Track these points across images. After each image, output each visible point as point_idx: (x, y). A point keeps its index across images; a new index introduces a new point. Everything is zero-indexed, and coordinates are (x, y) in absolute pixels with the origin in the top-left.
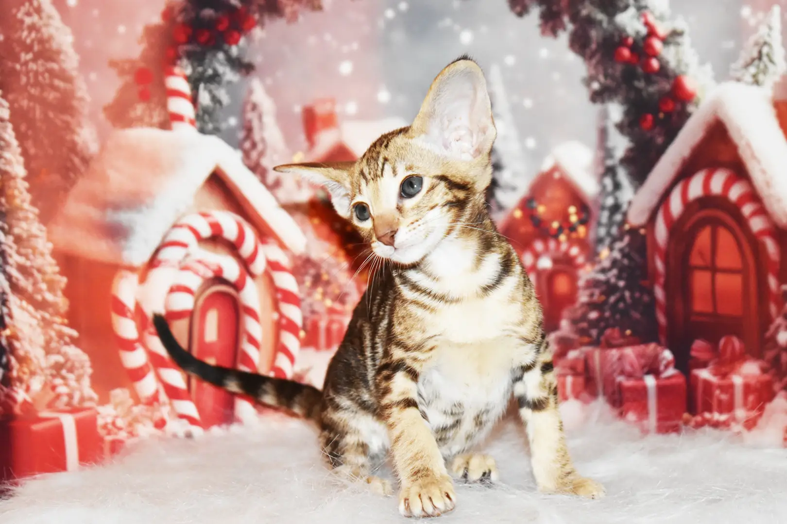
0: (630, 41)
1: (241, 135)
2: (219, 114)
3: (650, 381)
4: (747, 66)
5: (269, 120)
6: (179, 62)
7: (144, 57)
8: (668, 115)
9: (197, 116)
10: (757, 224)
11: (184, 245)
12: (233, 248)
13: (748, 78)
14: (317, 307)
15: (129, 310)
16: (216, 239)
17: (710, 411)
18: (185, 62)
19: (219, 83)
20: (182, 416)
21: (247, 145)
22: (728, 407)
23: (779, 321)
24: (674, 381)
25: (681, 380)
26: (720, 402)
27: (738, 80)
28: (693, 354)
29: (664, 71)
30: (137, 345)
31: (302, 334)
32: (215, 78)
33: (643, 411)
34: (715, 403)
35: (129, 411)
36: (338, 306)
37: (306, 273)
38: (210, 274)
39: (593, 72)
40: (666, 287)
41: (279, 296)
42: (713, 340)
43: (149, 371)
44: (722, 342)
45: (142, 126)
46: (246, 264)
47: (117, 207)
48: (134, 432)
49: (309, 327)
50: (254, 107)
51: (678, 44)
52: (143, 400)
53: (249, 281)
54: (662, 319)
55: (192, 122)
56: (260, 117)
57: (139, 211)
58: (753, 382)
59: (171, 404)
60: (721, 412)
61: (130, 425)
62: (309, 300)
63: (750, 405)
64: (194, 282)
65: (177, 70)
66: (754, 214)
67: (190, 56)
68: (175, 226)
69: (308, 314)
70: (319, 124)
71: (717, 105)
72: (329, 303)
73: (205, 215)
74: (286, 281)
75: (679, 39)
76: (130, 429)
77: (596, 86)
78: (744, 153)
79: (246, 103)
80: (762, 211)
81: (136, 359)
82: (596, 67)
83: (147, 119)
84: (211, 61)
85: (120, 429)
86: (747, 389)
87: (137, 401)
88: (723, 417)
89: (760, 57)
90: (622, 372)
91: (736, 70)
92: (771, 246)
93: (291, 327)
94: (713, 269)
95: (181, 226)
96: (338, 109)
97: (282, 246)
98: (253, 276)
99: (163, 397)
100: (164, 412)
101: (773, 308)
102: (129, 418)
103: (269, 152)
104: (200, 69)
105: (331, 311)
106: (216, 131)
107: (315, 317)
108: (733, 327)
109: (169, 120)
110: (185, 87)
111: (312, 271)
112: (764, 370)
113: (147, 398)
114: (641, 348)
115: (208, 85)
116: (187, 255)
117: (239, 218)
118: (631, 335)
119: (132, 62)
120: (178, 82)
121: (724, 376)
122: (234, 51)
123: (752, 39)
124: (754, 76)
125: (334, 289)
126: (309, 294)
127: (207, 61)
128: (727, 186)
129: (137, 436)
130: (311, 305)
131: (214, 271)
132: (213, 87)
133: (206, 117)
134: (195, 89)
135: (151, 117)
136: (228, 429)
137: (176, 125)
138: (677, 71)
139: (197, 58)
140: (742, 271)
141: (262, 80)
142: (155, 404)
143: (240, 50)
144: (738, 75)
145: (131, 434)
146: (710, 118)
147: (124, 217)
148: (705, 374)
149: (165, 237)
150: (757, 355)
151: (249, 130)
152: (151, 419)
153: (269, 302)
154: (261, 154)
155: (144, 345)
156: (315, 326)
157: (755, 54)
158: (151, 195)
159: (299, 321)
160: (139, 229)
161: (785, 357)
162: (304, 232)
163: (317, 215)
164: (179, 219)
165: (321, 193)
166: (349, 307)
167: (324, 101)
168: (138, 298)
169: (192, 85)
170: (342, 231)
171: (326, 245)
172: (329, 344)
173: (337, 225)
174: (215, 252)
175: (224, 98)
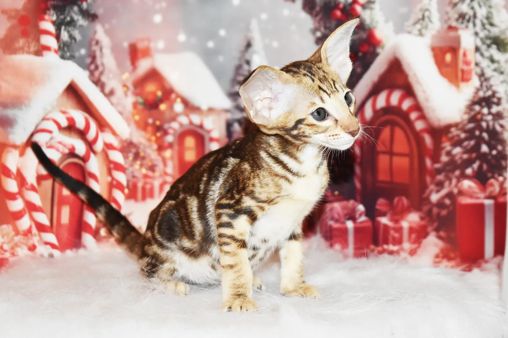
0: (341, 6)
1: (88, 60)
2: (74, 46)
3: (350, 225)
4: (415, 23)
5: (107, 51)
6: (48, 12)
7: (25, 8)
8: (365, 54)
9: (60, 47)
10: (419, 125)
11: (50, 132)
12: (82, 134)
13: (416, 32)
14: (137, 174)
15: (13, 174)
16: (71, 128)
17: (387, 243)
18: (52, 12)
19: (75, 26)
20: (46, 243)
21: (92, 67)
22: (399, 242)
23: (432, 187)
24: (365, 224)
25: (369, 224)
26: (394, 238)
27: (410, 33)
28: (378, 207)
29: (362, 26)
30: (18, 196)
31: (126, 191)
32: (72, 23)
33: (345, 244)
34: (390, 239)
35: (12, 239)
36: (150, 173)
37: (130, 152)
38: (67, 151)
39: (317, 25)
40: (361, 165)
41: (112, 166)
42: (390, 199)
43: (25, 213)
44: (396, 200)
45: (23, 53)
46: (90, 145)
47: (5, 106)
48: (15, 254)
49: (131, 186)
50: (97, 43)
51: (371, 9)
52: (22, 233)
53: (92, 155)
54: (358, 185)
55: (56, 52)
56: (101, 49)
57: (20, 109)
58: (414, 226)
59: (40, 236)
60: (394, 244)
61: (12, 248)
62: (131, 169)
63: (413, 240)
64: (56, 156)
65: (47, 17)
66: (418, 119)
67: (55, 8)
68: (44, 119)
69: (130, 178)
70: (139, 55)
71: (396, 48)
72: (144, 171)
73: (64, 113)
74: (117, 157)
75: (372, 6)
76: (12, 251)
77: (319, 34)
78: (412, 79)
79: (91, 40)
80: (423, 117)
81: (17, 205)
82: (319, 22)
83: (26, 49)
84: (69, 12)
85: (6, 251)
86: (411, 230)
87: (17, 233)
88: (395, 248)
89: (423, 18)
90: (332, 219)
91: (408, 26)
92: (428, 140)
93: (119, 186)
94: (391, 154)
95: (48, 119)
96: (152, 45)
97: (114, 133)
98: (94, 153)
99: (34, 230)
100: (35, 240)
101: (428, 179)
102: (12, 244)
103: (106, 73)
104: (62, 17)
105: (146, 176)
106: (72, 58)
107: (135, 180)
108: (402, 190)
109: (41, 50)
111: (134, 150)
112: (422, 218)
113: (24, 231)
114: (344, 203)
115: (67, 27)
116: (52, 138)
117: (87, 115)
118: (338, 195)
119: (17, 11)
120: (47, 25)
121: (396, 221)
122: (85, 5)
123: (419, 7)
124: (420, 31)
125: (148, 162)
126: (132, 165)
127: (67, 12)
128: (401, 100)
129: (17, 255)
130: (132, 172)
131: (69, 149)
132: (70, 29)
133: (66, 49)
134: (58, 29)
135: (29, 47)
136: (77, 252)
137: (45, 53)
138: (371, 26)
139: (60, 9)
140: (409, 155)
141: (103, 26)
142: (29, 235)
143: (88, 5)
144: (409, 29)
145: (13, 254)
146: (391, 57)
147: (10, 113)
148: (384, 220)
149: (37, 126)
150: (418, 209)
151: (94, 58)
152: (26, 244)
153: (105, 170)
154: (102, 73)
155: (23, 197)
156: (135, 186)
157: (420, 16)
158: (28, 98)
159: (124, 183)
160: (20, 121)
161: (435, 210)
162: (129, 125)
163: (137, 114)
164: (47, 114)
165: (140, 100)
166: (157, 174)
167: (142, 40)
168: (19, 166)
169: (56, 27)
170: (154, 124)
171: (143, 133)
172: (144, 198)
173: (150, 121)
174: (70, 136)
175: (78, 36)
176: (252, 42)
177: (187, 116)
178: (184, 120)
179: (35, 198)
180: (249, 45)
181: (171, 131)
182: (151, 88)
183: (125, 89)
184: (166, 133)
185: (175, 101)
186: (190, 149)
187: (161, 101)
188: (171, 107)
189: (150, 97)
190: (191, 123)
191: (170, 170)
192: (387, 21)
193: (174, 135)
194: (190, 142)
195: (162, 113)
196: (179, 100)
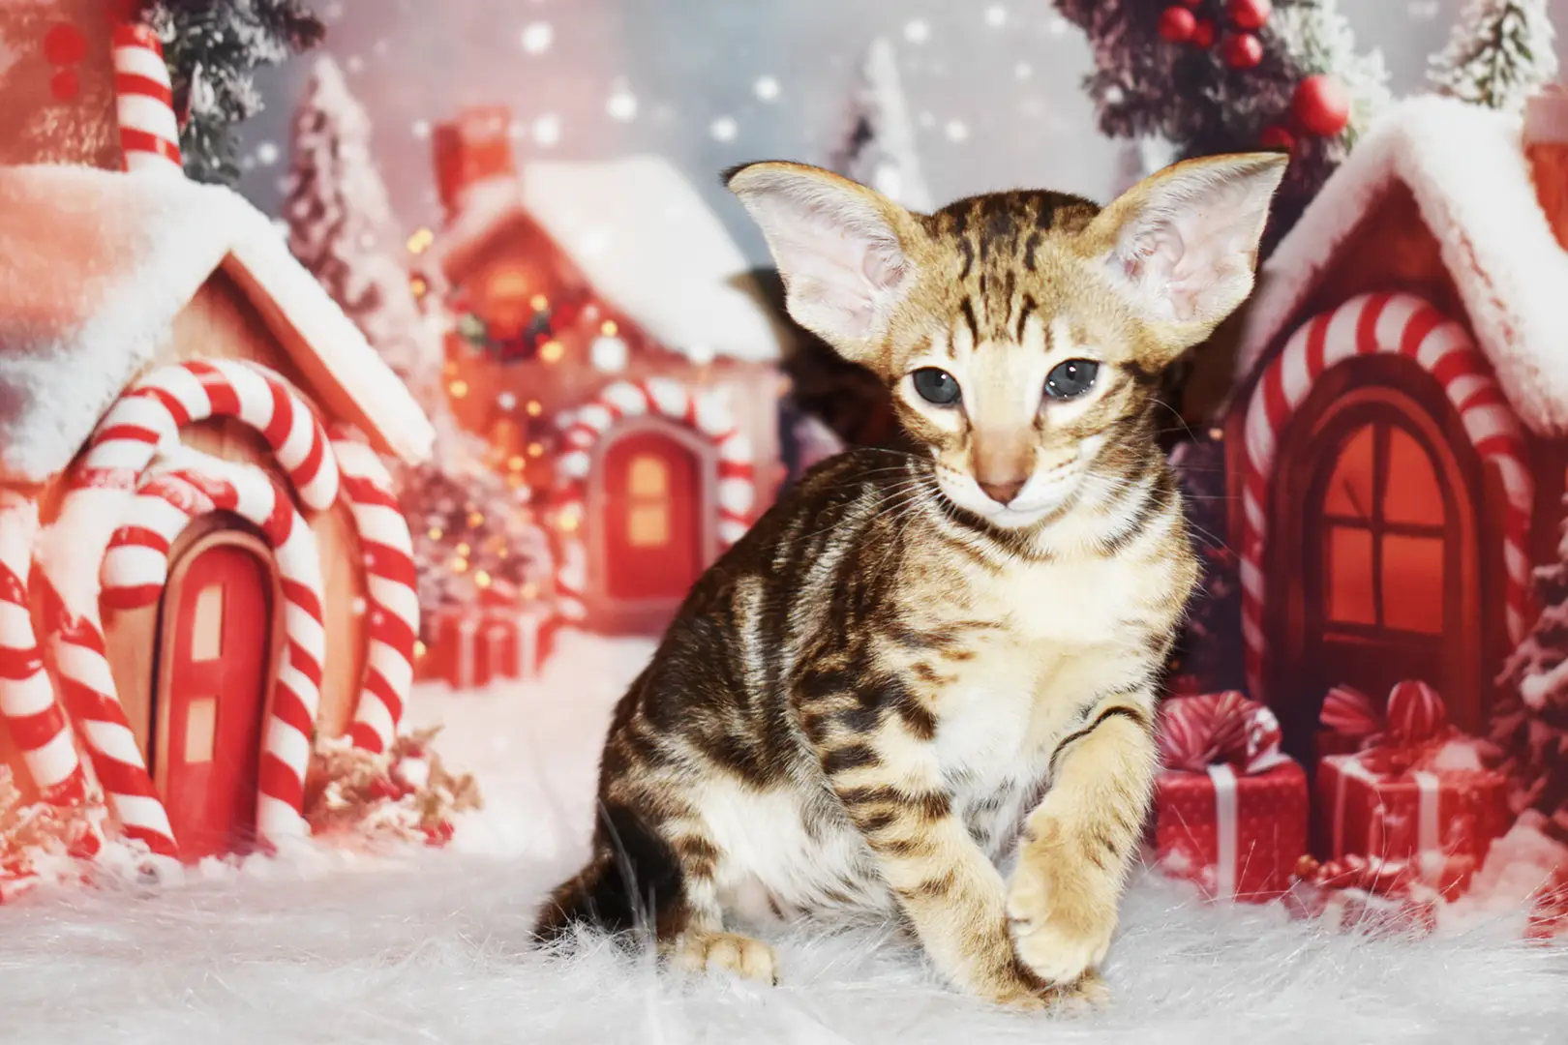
1: (288, 185)
2: (236, 133)
3: (1223, 779)
4: (1467, 59)
5: (354, 152)
6: (147, 14)
9: (185, 138)
10: (1481, 424)
11: (151, 437)
12: (263, 446)
13: (1469, 89)
14: (455, 589)
15: (18, 583)
16: (223, 423)
17: (1362, 853)
18: (161, 13)
19: (240, 64)
20: (133, 832)
21: (302, 209)
22: (1405, 844)
23: (1527, 648)
24: (1278, 780)
25: (1295, 779)
26: (1386, 831)
27: (1446, 91)
28: (1327, 718)
29: (1273, 66)
30: (34, 663)
31: (419, 649)
32: (230, 52)
33: (1204, 849)
34: (1373, 835)
35: (12, 817)
36: (504, 588)
37: (432, 511)
38: (207, 505)
39: (1108, 64)
40: (1265, 564)
41: (369, 560)
42: (1372, 690)
43: (62, 725)
44: (1394, 694)
45: (57, 161)
46: (291, 484)
48: (22, 866)
49: (435, 633)
50: (321, 122)
52: (46, 792)
53: (298, 522)
54: (1255, 637)
55: (173, 153)
56: (334, 146)
57: (46, 355)
58: (1462, 790)
59: (108, 803)
60: (1386, 854)
61: (13, 848)
62: (436, 572)
63: (1453, 843)
64: (169, 523)
65: (142, 32)
66: (1474, 401)
68: (126, 392)
69: (433, 605)
70: (470, 167)
71: (1395, 146)
72: (483, 579)
73: (197, 368)
74: (385, 526)
76: (11, 859)
77: (1114, 95)
78: (1454, 258)
79: (299, 113)
80: (1493, 394)
81: (30, 696)
82: (1114, 52)
83: (68, 144)
84: (221, 15)
86: (1449, 802)
87: (31, 793)
88: (1391, 868)
89: (1497, 43)
91: (1440, 69)
92: (1511, 474)
93: (395, 633)
94: (1378, 526)
95: (142, 392)
96: (516, 132)
97: (378, 445)
98: (307, 512)
99: (92, 786)
100: (95, 819)
101: (1513, 619)
102: (12, 833)
103: (352, 227)
104: (197, 30)
105: (488, 598)
106: (228, 175)
107: (451, 611)
108: (1417, 660)
109: (121, 147)
110: (158, 70)
111: (446, 505)
112: (1489, 762)
113: (53, 788)
114: (1201, 702)
115: (214, 67)
116: (154, 460)
117: (278, 378)
119: (38, 11)
120: (144, 61)
121: (1397, 772)
124: (1482, 83)
125: (496, 549)
126: (438, 559)
127: (212, 13)
128: (1414, 334)
129: (31, 874)
130: (441, 583)
131: (215, 499)
132: (223, 73)
133: (206, 142)
134: (182, 76)
135: (79, 138)
136: (239, 866)
137: (135, 157)
138: (1306, 67)
140: (1444, 532)
141: (342, 64)
142: (75, 801)
144: (1447, 79)
145: (15, 870)
146: (1379, 178)
147: (12, 367)
148: (1351, 766)
149: (103, 418)
150: (1475, 728)
151: (307, 175)
152: (62, 835)
153: (344, 573)
154: (335, 231)
155: (51, 666)
156: (450, 632)
157: (1486, 34)
158: (72, 317)
159: (413, 621)
160: (42, 396)
161: (1538, 733)
162: (429, 416)
163: (459, 377)
164: (139, 375)
165: (471, 326)
166: (529, 590)
167: (482, 114)
168: (40, 556)
169: (173, 68)
170: (518, 414)
171: (482, 446)
172: (481, 678)
173: (507, 401)
174: (220, 456)
175: (252, 101)
176: (876, 124)
177: (640, 385)
178: (627, 399)
179: (94, 671)
180: (862, 133)
181: (580, 438)
182: (509, 283)
183: (419, 287)
184: (562, 445)
185: (597, 329)
186: (647, 501)
187: (548, 331)
188: (583, 355)
189: (508, 318)
190: (652, 408)
191: (574, 576)
192: (1361, 49)
193: (590, 451)
194: (648, 476)
195: (548, 372)
196: (610, 328)
